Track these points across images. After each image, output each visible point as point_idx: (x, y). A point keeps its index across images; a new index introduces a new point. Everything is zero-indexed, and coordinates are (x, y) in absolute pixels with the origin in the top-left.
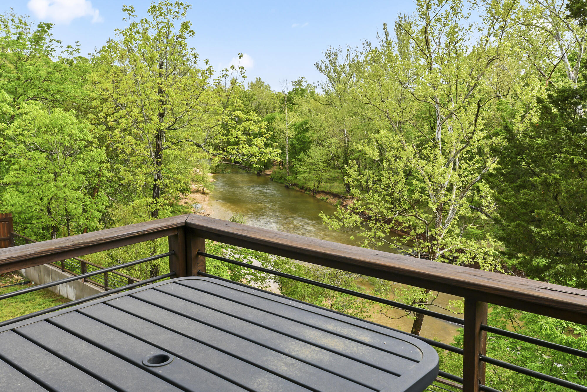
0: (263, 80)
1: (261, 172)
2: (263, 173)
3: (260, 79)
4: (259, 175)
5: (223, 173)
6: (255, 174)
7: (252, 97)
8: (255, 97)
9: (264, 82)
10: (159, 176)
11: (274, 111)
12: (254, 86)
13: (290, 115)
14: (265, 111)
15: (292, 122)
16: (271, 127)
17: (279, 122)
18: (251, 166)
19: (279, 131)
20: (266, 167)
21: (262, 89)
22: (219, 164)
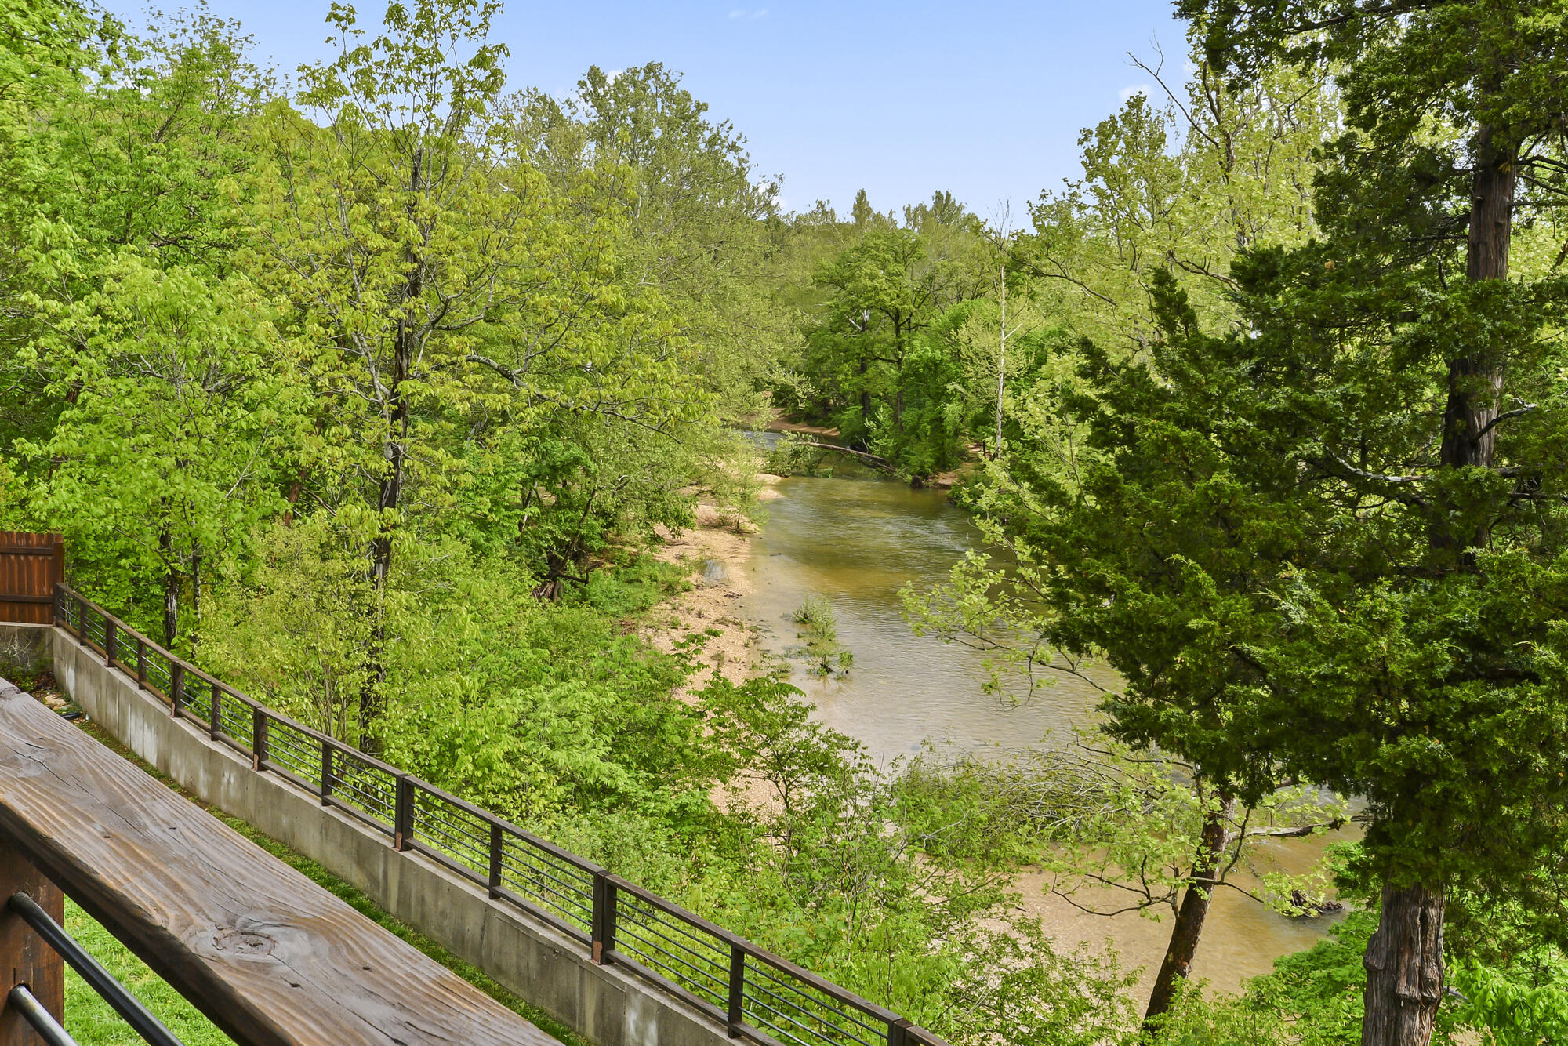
0: (957, 198)
1: (926, 477)
2: (931, 482)
3: (948, 195)
4: (916, 485)
5: (811, 475)
6: (905, 483)
7: (913, 249)
8: (921, 251)
9: (961, 207)
10: (396, 451)
11: (980, 294)
12: (924, 218)
13: (1016, 309)
14: (952, 293)
15: (1019, 329)
16: (956, 343)
17: (980, 328)
18: (897, 459)
19: (977, 355)
20: (943, 464)
21: (952, 227)
22: (801, 448)
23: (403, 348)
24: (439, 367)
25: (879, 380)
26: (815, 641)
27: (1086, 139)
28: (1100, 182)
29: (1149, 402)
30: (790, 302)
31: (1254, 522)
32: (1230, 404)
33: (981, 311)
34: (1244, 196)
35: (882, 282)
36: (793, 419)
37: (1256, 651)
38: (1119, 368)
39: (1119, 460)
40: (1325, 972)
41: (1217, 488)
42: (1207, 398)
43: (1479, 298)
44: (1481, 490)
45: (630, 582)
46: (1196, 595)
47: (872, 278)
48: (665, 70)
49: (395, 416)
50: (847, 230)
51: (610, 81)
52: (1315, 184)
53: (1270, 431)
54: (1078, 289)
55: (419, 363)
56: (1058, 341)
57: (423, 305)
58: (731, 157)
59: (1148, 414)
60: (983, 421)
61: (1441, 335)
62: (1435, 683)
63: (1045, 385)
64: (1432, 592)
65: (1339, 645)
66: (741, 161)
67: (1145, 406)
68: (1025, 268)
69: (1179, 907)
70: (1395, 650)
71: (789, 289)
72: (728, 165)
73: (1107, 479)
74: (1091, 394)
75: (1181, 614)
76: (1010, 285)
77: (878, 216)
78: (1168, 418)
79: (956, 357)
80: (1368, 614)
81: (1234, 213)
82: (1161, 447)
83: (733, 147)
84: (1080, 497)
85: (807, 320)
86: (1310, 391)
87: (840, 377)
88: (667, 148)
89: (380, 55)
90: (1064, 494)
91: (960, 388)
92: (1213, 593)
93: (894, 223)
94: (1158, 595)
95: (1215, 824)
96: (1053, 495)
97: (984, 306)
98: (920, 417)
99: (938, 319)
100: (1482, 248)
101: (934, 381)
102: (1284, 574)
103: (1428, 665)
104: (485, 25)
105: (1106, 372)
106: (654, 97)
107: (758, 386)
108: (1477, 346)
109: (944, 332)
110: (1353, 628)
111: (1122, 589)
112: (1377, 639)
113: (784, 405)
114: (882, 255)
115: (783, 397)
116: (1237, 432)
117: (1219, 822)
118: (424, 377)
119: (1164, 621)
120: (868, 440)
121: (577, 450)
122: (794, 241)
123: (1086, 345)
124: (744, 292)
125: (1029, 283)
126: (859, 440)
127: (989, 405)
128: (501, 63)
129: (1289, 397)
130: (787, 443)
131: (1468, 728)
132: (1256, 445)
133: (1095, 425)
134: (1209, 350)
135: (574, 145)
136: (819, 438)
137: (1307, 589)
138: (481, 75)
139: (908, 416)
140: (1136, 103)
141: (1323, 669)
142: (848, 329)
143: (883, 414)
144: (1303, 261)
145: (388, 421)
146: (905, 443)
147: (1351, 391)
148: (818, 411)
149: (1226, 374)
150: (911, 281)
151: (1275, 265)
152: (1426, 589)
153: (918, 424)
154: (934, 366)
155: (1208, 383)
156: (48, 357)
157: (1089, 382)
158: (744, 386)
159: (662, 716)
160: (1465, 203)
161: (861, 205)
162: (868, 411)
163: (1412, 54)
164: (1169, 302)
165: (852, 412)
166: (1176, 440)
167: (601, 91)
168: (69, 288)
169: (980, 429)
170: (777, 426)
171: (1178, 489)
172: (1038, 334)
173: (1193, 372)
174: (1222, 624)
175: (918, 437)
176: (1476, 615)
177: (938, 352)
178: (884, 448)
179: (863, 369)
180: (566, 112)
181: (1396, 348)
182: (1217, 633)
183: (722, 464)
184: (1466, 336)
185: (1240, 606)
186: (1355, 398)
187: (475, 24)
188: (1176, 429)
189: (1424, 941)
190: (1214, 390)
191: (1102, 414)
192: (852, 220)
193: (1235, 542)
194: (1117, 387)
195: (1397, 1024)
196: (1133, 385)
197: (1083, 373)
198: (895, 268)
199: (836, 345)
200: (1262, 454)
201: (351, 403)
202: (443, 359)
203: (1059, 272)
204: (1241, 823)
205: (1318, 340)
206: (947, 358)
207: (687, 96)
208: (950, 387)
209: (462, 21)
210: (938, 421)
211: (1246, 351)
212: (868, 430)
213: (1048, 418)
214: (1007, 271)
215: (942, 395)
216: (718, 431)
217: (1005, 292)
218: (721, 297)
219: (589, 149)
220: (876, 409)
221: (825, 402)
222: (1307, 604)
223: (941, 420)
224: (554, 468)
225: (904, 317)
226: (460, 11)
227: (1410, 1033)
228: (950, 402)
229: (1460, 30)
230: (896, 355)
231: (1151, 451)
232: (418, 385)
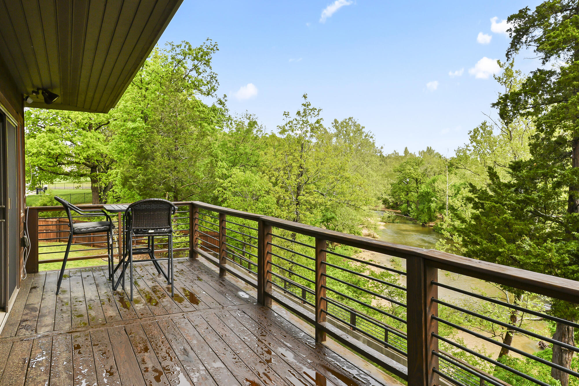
0: (433, 148)
1: (426, 223)
2: (427, 225)
3: (431, 148)
4: (423, 225)
5: (393, 222)
7: (421, 162)
8: (423, 162)
9: (434, 151)
10: (297, 213)
11: (440, 174)
12: (424, 154)
13: (451, 178)
14: (432, 173)
15: (452, 183)
16: (434, 187)
17: (441, 183)
18: (417, 218)
19: (440, 190)
20: (431, 220)
21: (432, 156)
22: (390, 215)
23: (299, 188)
24: (307, 193)
25: (412, 197)
26: (396, 266)
27: (470, 133)
28: (474, 144)
29: (488, 198)
30: (387, 177)
31: (516, 226)
32: (509, 198)
33: (441, 178)
34: (515, 147)
35: (412, 171)
36: (388, 208)
37: (517, 257)
38: (480, 190)
39: (480, 213)
40: (548, 356)
41: (505, 218)
42: (503, 197)
43: (574, 172)
44: (577, 219)
45: (345, 250)
46: (501, 244)
47: (410, 170)
48: (353, 119)
49: (297, 204)
50: (402, 158)
51: (340, 122)
52: (529, 146)
53: (520, 205)
54: (470, 172)
55: (302, 192)
56: (464, 186)
57: (304, 178)
58: (371, 140)
59: (487, 201)
60: (442, 208)
61: (563, 181)
62: (565, 265)
63: (461, 196)
64: (565, 244)
65: (539, 255)
66: (373, 141)
67: (486, 199)
68: (454, 166)
69: (504, 338)
70: (553, 256)
71: (387, 173)
72: (370, 142)
73: (477, 216)
74: (473, 196)
75: (497, 249)
76: (449, 171)
77: (411, 154)
78: (492, 202)
79: (434, 191)
80: (545, 247)
81: (513, 151)
82: (491, 208)
83: (372, 137)
84: (470, 221)
85: (392, 181)
86: (530, 195)
87: (401, 196)
88: (354, 138)
89: (295, 122)
90: (466, 220)
91: (435, 199)
92: (505, 243)
93: (415, 155)
94: (491, 244)
95: (514, 315)
96: (463, 221)
97: (442, 177)
98: (424, 207)
99: (428, 180)
100: (576, 160)
101: (428, 197)
102: (523, 238)
103: (563, 260)
104: (318, 114)
105: (476, 191)
106: (351, 126)
107: (379, 199)
108: (574, 184)
109: (430, 184)
110: (542, 251)
111: (481, 242)
112: (548, 253)
113: (385, 204)
114: (412, 164)
115: (385, 202)
116: (510, 205)
117: (515, 314)
118: (304, 195)
119: (493, 250)
120: (409, 213)
121: (333, 215)
122: (388, 161)
123: (471, 184)
124: (375, 174)
125: (454, 170)
126: (406, 213)
127: (444, 204)
128: (322, 122)
129: (524, 196)
130: (386, 214)
131: (574, 276)
132: (516, 208)
133: (473, 204)
134: (503, 185)
135: (330, 138)
136: (396, 213)
137: (530, 242)
138: (317, 125)
139: (421, 207)
140: (484, 124)
141: (534, 261)
142: (403, 184)
143: (413, 206)
144: (528, 164)
145: (295, 206)
146: (420, 214)
147: (540, 195)
148: (395, 206)
149: (508, 191)
150: (420, 170)
151: (520, 165)
152: (563, 243)
153: (423, 209)
154: (428, 193)
155: (503, 193)
156: (220, 192)
157: (472, 193)
158: (374, 199)
159: (359, 280)
160: (571, 149)
161: (406, 151)
162: (409, 205)
163: (552, 115)
164: (492, 174)
165: (404, 206)
166: (494, 207)
167: (337, 125)
168: (224, 177)
169: (441, 210)
170: (384, 209)
171: (496, 218)
172: (458, 184)
173: (499, 191)
174: (508, 251)
175: (423, 212)
176: (576, 249)
177: (429, 189)
178: (414, 216)
179: (407, 194)
180: (328, 130)
181: (553, 184)
182: (507, 252)
183: (369, 219)
184: (570, 181)
185: (512, 247)
186: (541, 196)
187: (316, 114)
188: (494, 204)
189: (568, 335)
190: (505, 195)
191: (475, 201)
192: (404, 155)
193: (511, 231)
194: (479, 195)
195: (562, 356)
196: (483, 194)
197: (470, 191)
198: (416, 167)
199: (400, 188)
200: (517, 210)
201: (287, 201)
202: (308, 191)
203: (464, 167)
204: (521, 315)
205: (533, 183)
206: (431, 191)
207: (359, 125)
208: (432, 199)
209: (313, 113)
210: (429, 208)
211: (514, 185)
212: (409, 211)
213: (461, 205)
214: (448, 167)
215: (430, 201)
216: (368, 211)
217: (448, 173)
218: (368, 176)
219: (334, 140)
220: (411, 205)
221: (397, 203)
222: (530, 245)
223: (430, 208)
224: (328, 219)
225: (419, 180)
226: (313, 111)
227: (565, 358)
228: (432, 203)
229: (564, 109)
230: (416, 190)
231: (488, 209)
232: (303, 197)
